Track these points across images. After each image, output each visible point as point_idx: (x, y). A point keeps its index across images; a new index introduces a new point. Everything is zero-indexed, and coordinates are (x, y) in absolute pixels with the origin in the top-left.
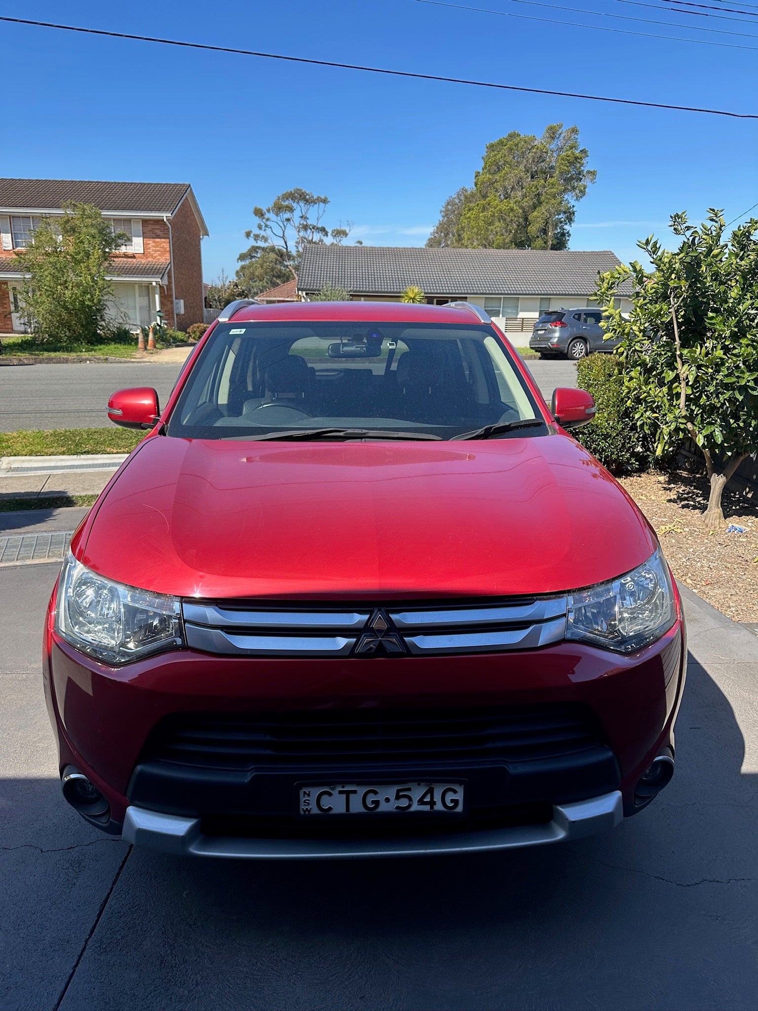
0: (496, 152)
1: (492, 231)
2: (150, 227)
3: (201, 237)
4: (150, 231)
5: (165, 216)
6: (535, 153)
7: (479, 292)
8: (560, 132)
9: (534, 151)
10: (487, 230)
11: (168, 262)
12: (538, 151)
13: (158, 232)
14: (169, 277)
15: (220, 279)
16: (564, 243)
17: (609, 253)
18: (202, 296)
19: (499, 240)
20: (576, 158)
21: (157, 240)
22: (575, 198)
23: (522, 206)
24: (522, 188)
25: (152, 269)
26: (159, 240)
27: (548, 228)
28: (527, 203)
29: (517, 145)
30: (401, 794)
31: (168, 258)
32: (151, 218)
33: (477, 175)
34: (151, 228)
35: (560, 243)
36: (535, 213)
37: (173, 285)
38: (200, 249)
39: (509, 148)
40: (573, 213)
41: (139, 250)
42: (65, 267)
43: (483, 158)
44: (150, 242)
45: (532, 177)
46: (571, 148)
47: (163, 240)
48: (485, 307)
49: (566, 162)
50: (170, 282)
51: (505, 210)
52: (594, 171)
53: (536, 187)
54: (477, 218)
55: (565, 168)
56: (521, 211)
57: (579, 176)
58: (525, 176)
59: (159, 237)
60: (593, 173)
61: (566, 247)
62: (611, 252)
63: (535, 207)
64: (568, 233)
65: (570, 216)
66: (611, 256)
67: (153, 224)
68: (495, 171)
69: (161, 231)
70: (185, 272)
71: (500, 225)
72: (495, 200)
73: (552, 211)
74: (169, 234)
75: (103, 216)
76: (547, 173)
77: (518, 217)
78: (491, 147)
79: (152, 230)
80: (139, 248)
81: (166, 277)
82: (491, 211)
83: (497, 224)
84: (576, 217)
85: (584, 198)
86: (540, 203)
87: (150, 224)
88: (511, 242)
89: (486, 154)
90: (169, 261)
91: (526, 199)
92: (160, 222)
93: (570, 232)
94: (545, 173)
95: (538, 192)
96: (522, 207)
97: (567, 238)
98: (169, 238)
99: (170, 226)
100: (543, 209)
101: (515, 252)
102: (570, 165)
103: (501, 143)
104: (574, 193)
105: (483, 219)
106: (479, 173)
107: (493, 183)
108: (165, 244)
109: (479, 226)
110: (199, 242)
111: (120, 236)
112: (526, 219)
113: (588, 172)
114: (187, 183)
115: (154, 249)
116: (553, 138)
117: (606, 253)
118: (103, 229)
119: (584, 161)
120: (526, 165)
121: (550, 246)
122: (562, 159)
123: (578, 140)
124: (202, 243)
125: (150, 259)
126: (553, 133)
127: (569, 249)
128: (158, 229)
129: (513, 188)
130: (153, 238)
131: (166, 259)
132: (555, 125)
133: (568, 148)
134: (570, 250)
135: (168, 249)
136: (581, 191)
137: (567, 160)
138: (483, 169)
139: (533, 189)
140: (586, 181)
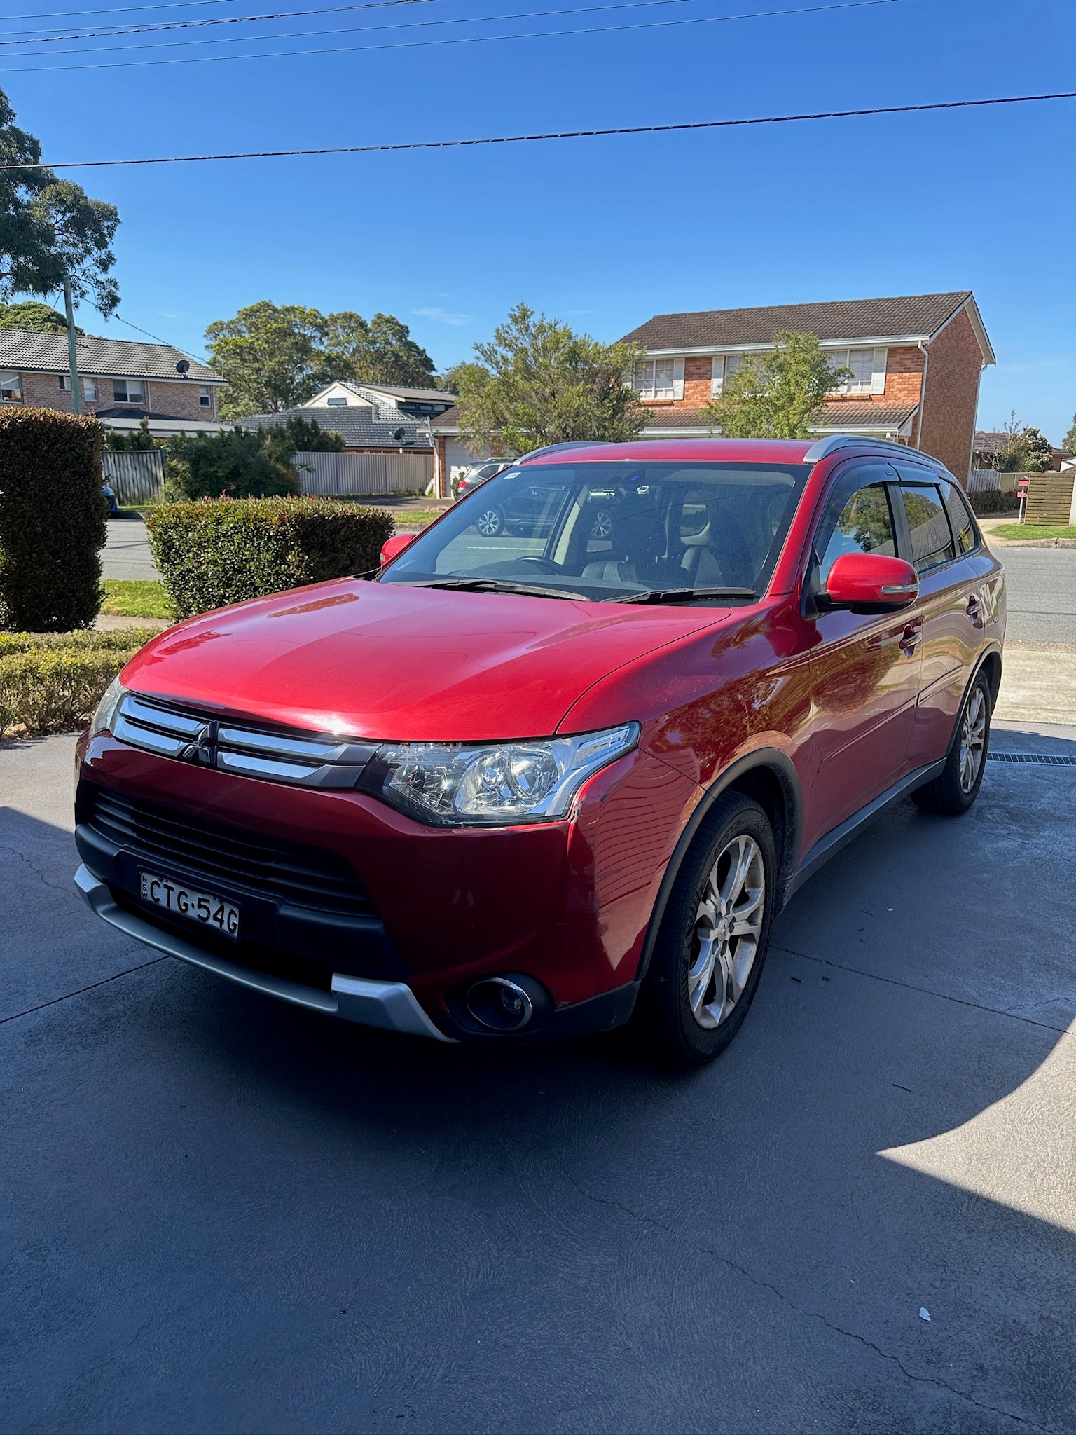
2: (898, 357)
3: (983, 366)
4: (897, 362)
5: (920, 340)
11: (916, 404)
13: (909, 364)
14: (915, 425)
15: (1007, 426)
18: (970, 450)
21: (904, 374)
25: (890, 416)
26: (908, 374)
30: (202, 903)
31: (918, 398)
32: (900, 344)
34: (899, 359)
37: (919, 437)
38: (977, 384)
41: (877, 390)
42: (759, 417)
44: (896, 377)
47: (913, 374)
50: (914, 433)
59: (908, 370)
67: (903, 353)
69: (913, 362)
70: (945, 418)
74: (924, 365)
75: (822, 349)
79: (900, 362)
80: (878, 387)
81: (909, 425)
87: (899, 353)
90: (918, 403)
92: (912, 349)
98: (922, 371)
99: (927, 354)
108: (916, 379)
110: (978, 373)
111: (841, 373)
114: (967, 290)
115: (900, 387)
118: (818, 365)
124: (983, 374)
125: (892, 402)
128: (909, 359)
130: (900, 372)
131: (914, 401)
135: (919, 386)
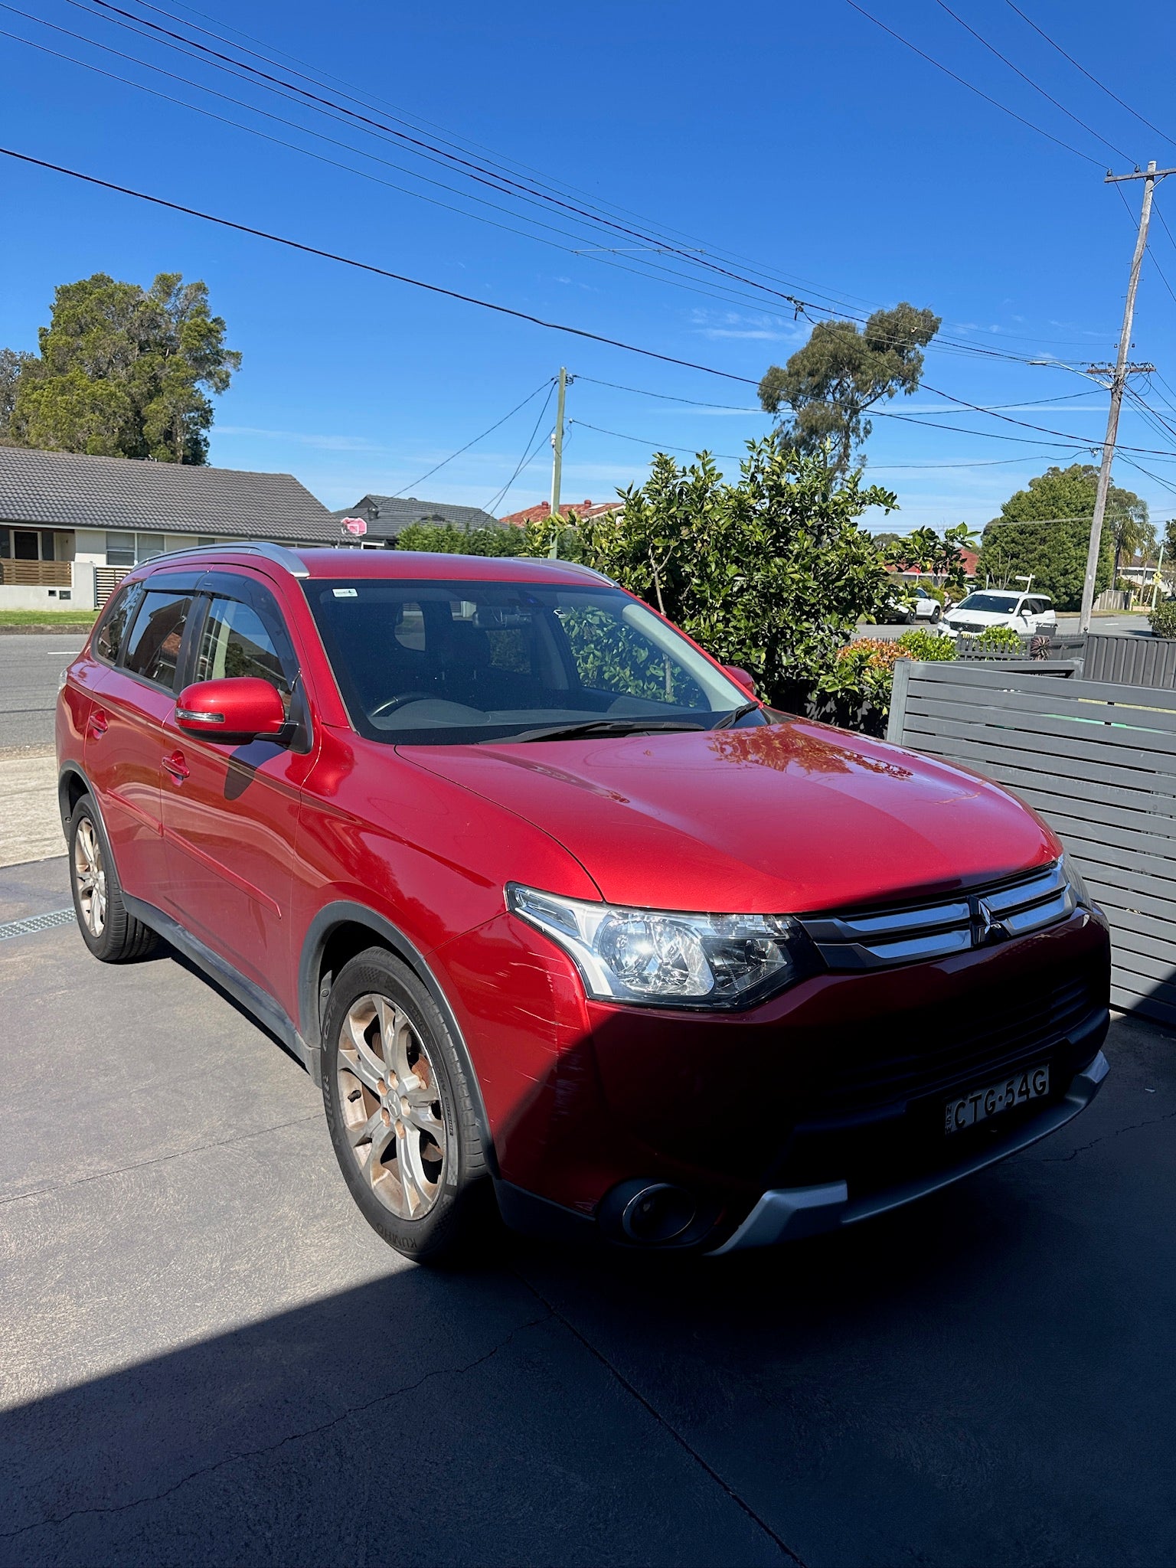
0: (75, 302)
1: (82, 427)
6: (143, 313)
7: (95, 522)
8: (179, 286)
9: (141, 309)
10: (73, 424)
12: (148, 310)
16: (201, 456)
17: (289, 478)
19: (95, 441)
20: (210, 330)
22: (214, 389)
23: (129, 393)
24: (127, 365)
27: (176, 429)
28: (138, 388)
29: (111, 296)
33: (43, 333)
35: (195, 455)
36: (153, 406)
39: (99, 299)
40: (211, 411)
43: (51, 307)
45: (141, 349)
46: (199, 313)
48: (107, 548)
49: (196, 334)
51: (101, 395)
52: (238, 354)
53: (151, 365)
54: (52, 404)
55: (195, 342)
56: (128, 400)
57: (217, 358)
58: (131, 347)
60: (236, 356)
61: (205, 462)
62: (290, 476)
63: (150, 396)
64: (205, 440)
65: (206, 417)
66: (293, 481)
68: (76, 331)
71: (95, 418)
72: (82, 378)
73: (181, 405)
76: (166, 345)
77: (125, 409)
78: (64, 293)
82: (78, 395)
83: (89, 416)
84: (215, 418)
85: (228, 390)
86: (159, 391)
88: (117, 446)
89: (56, 303)
91: (133, 383)
93: (208, 439)
94: (163, 347)
95: (153, 373)
96: (130, 395)
97: (205, 448)
100: (165, 399)
101: (124, 463)
102: (202, 340)
103: (82, 288)
104: (211, 382)
105: (64, 405)
106: (47, 331)
107: (74, 351)
109: (57, 415)
112: (138, 413)
113: (229, 353)
116: (169, 294)
117: (284, 477)
119: (223, 335)
120: (129, 329)
121: (181, 458)
122: (189, 328)
123: (208, 304)
126: (167, 286)
127: (209, 464)
129: (110, 362)
132: (170, 274)
133: (194, 312)
134: (211, 466)
136: (222, 380)
137: (196, 331)
138: (53, 326)
139: (146, 368)
140: (227, 367)
